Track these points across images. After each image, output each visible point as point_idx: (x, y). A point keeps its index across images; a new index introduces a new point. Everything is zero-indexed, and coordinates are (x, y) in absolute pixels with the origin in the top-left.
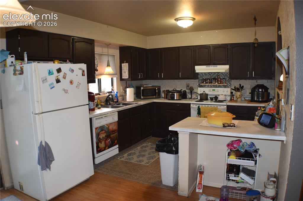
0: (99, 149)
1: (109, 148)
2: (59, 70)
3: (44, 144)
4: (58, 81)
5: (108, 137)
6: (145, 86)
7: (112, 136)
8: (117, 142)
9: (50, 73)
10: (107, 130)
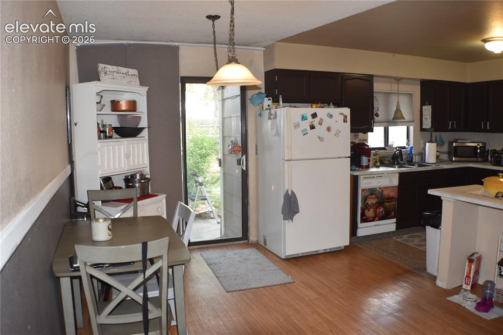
0: (364, 218)
1: (380, 220)
2: (314, 116)
3: (290, 193)
4: (312, 127)
5: (380, 204)
6: (459, 141)
7: (387, 204)
8: (395, 214)
9: (304, 118)
10: (379, 195)
